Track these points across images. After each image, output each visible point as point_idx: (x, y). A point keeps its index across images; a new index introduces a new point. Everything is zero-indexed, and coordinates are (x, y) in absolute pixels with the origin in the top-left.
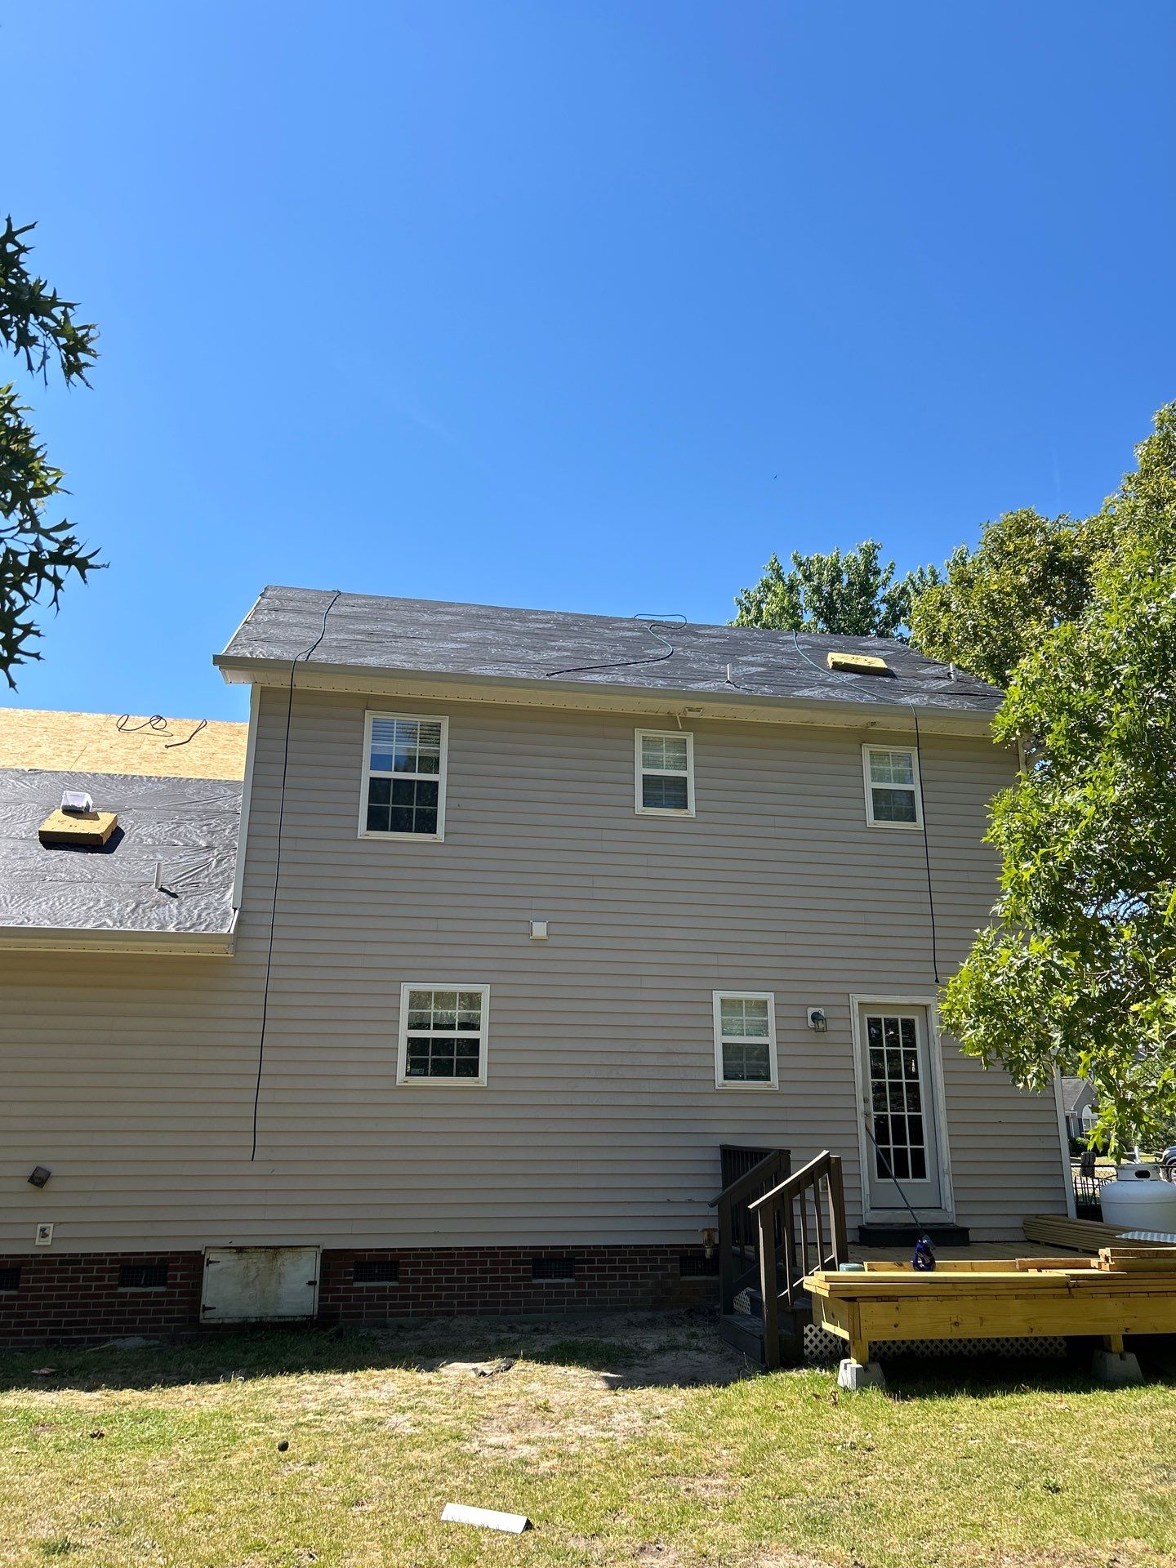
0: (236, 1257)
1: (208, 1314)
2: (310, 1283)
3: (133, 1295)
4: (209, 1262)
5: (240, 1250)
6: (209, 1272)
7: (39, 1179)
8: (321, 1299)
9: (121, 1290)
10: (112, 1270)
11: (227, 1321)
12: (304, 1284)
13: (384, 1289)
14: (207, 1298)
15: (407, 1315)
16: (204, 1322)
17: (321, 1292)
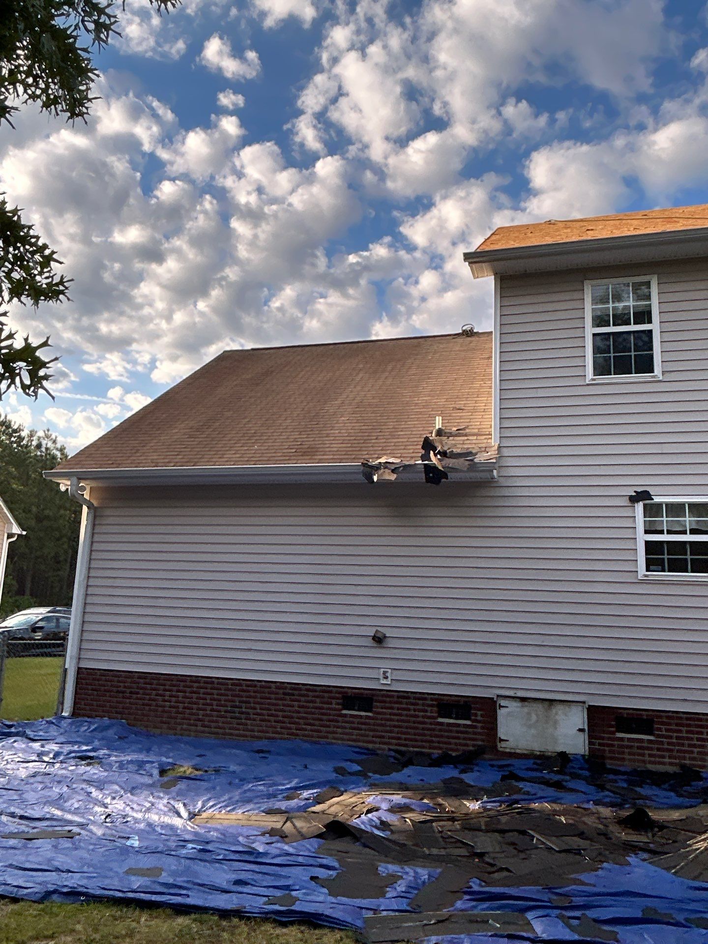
0: (519, 704)
1: (503, 744)
2: (581, 730)
3: (449, 724)
4: (501, 707)
5: (523, 700)
6: (501, 713)
7: (379, 640)
8: (590, 743)
9: (440, 720)
10: (432, 706)
11: (518, 751)
12: (575, 731)
13: (641, 741)
14: (502, 733)
15: (664, 764)
16: (501, 749)
17: (590, 737)
